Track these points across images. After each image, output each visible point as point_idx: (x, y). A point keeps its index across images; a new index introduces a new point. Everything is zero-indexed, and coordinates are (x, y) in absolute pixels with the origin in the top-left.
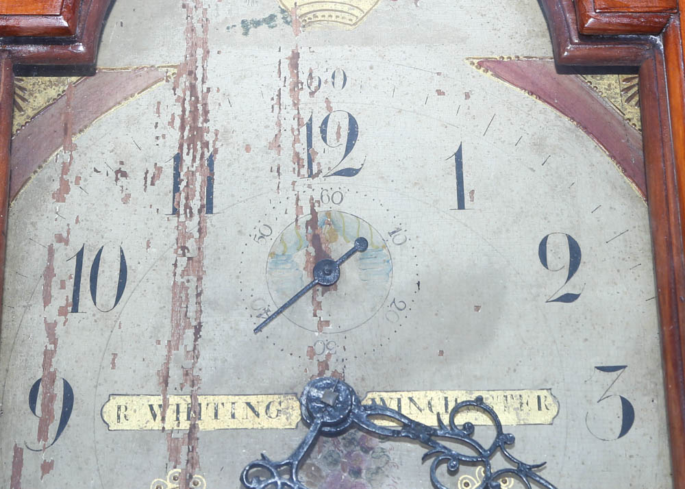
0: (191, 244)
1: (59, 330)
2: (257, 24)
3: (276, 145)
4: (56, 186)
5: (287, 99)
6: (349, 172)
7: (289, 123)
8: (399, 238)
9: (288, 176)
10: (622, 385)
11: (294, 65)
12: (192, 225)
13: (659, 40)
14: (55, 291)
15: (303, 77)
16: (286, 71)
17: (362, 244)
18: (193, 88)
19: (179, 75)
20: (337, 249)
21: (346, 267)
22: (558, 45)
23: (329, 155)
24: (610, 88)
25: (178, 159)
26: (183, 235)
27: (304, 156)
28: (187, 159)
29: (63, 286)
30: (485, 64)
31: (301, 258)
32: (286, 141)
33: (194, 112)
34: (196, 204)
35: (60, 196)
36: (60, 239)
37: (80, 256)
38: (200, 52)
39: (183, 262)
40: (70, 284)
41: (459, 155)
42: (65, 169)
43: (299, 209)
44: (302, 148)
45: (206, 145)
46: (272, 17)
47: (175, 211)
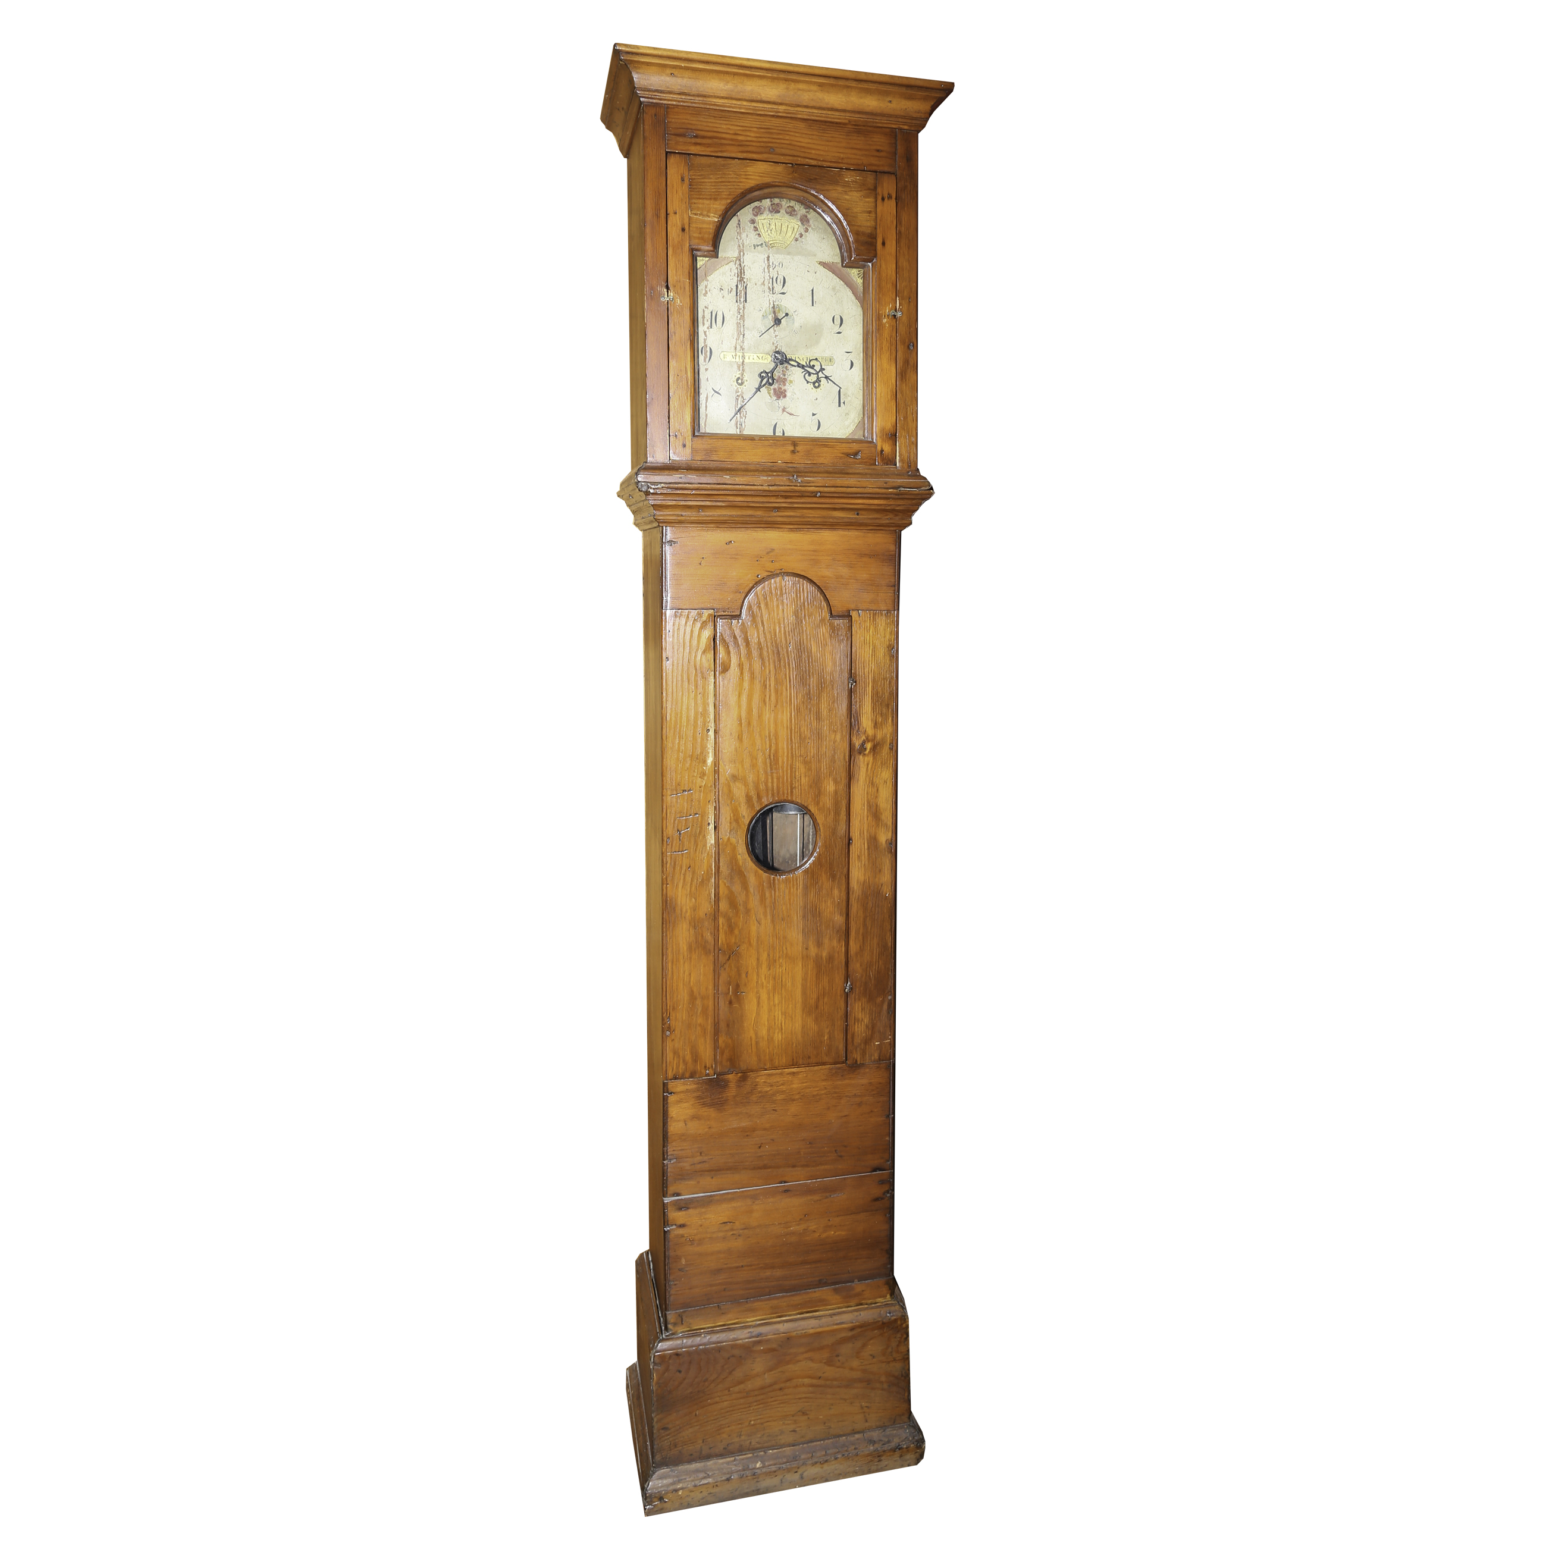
0: (741, 311)
1: (707, 333)
2: (758, 246)
3: (763, 284)
4: (704, 292)
5: (766, 270)
6: (783, 293)
7: (767, 277)
8: (796, 314)
9: (767, 293)
10: (851, 357)
11: (768, 260)
12: (741, 306)
13: (870, 264)
14: (705, 322)
15: (771, 264)
16: (766, 262)
17: (787, 315)
18: (740, 265)
19: (736, 261)
20: (780, 315)
21: (782, 320)
22: (843, 261)
23: (778, 288)
24: (855, 274)
25: (737, 286)
26: (739, 309)
27: (771, 288)
28: (739, 286)
29: (708, 321)
30: (821, 263)
31: (771, 317)
32: (766, 283)
33: (741, 272)
34: (742, 300)
35: (705, 294)
36: (706, 307)
37: (712, 312)
38: (742, 253)
39: (739, 316)
40: (709, 320)
41: (813, 290)
42: (706, 287)
43: (770, 303)
44: (770, 285)
45: (744, 282)
46: (762, 244)
47: (737, 301)
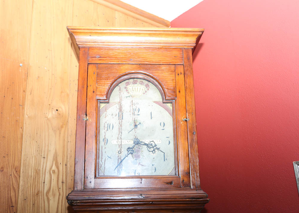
0: (121, 123)
1: (106, 133)
2: (128, 97)
3: (130, 111)
4: (105, 116)
5: (131, 106)
6: (138, 115)
7: (132, 109)
8: (144, 122)
9: (131, 115)
10: (169, 139)
11: (132, 102)
12: (121, 121)
13: (174, 100)
14: (105, 128)
15: (133, 103)
16: (131, 103)
17: (140, 123)
18: (120, 105)
19: (118, 103)
20: (137, 124)
21: (138, 126)
22: (163, 101)
23: (136, 113)
24: (169, 105)
25: (119, 113)
26: (120, 122)
27: (133, 113)
28: (120, 113)
29: (106, 128)
30: (154, 102)
31: (133, 125)
32: (131, 111)
33: (121, 108)
34: (121, 118)
35: (105, 117)
36: (105, 122)
37: (108, 124)
38: (121, 100)
39: (120, 125)
40: (107, 128)
41: (151, 113)
42: (106, 114)
43: (133, 119)
44: (133, 112)
45: (122, 111)
46: (129, 96)
47: (119, 119)
